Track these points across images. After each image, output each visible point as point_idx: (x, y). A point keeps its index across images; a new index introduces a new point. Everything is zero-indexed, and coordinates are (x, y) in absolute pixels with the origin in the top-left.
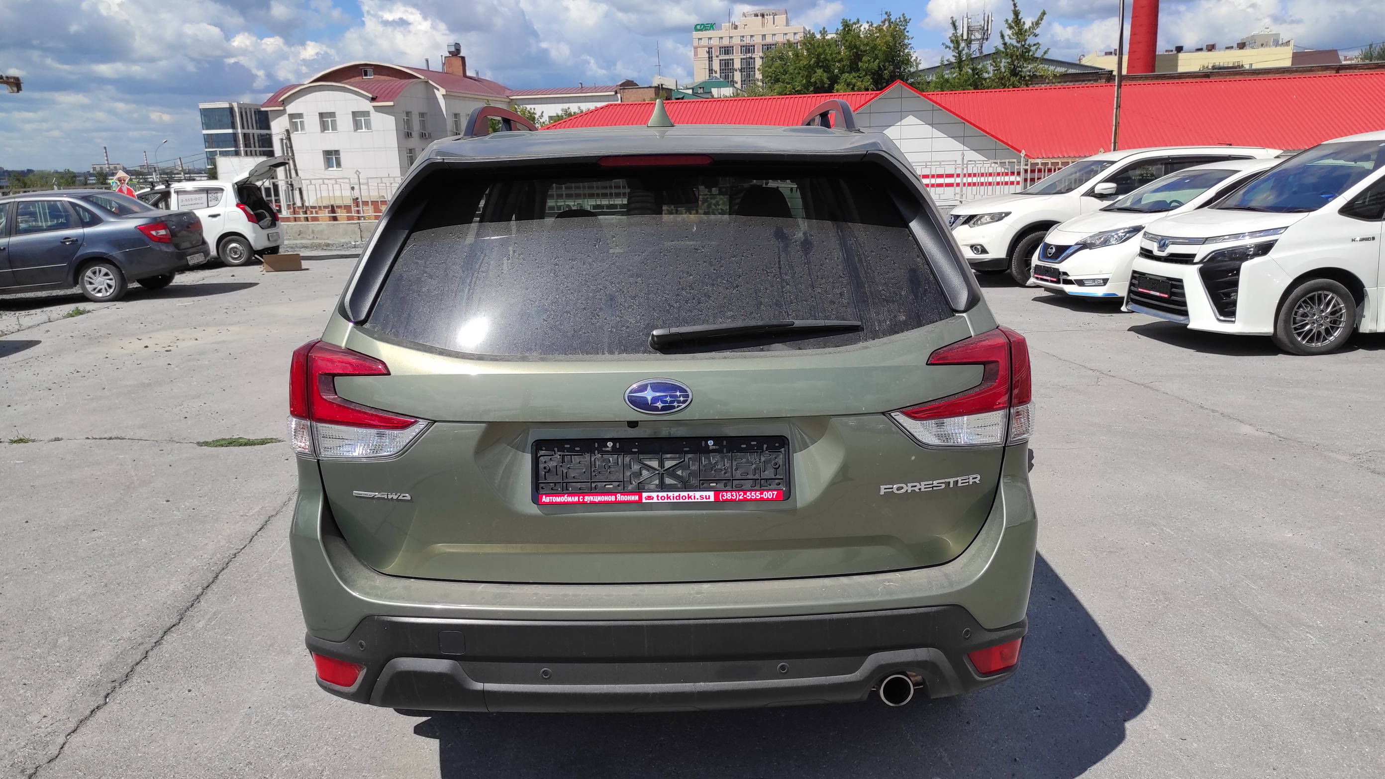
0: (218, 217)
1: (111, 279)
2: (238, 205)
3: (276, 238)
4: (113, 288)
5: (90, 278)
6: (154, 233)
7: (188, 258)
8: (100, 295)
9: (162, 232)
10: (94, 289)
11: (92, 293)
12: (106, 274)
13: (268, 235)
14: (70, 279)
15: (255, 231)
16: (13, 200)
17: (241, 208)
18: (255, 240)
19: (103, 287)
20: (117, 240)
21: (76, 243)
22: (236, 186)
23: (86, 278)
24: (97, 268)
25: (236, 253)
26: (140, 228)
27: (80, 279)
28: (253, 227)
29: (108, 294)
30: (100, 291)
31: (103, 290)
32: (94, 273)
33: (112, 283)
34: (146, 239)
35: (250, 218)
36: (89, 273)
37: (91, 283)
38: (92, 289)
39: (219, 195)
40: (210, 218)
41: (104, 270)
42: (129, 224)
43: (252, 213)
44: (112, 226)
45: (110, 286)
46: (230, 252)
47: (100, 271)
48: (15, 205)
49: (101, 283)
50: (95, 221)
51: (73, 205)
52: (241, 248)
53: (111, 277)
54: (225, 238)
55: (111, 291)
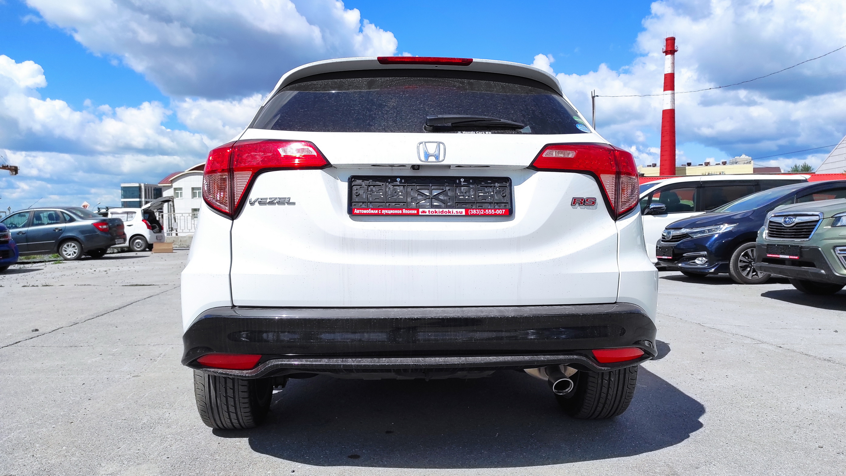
0: (132, 226)
1: (76, 249)
2: (143, 221)
3: (161, 238)
4: (77, 253)
5: (66, 248)
6: (100, 227)
7: (116, 240)
8: (69, 257)
9: (105, 227)
10: (67, 254)
11: (66, 256)
12: (74, 247)
13: (157, 236)
14: (56, 249)
15: (150, 234)
16: (33, 210)
17: (144, 222)
18: (150, 239)
19: (71, 253)
20: (82, 230)
21: (61, 230)
22: (143, 211)
23: (63, 248)
24: (70, 243)
25: (139, 245)
26: (95, 225)
27: (60, 248)
28: (150, 232)
29: (74, 256)
30: (70, 255)
31: (71, 255)
32: (68, 246)
33: (76, 251)
34: (96, 230)
35: (149, 227)
36: (65, 246)
37: (65, 251)
38: (66, 254)
39: (134, 215)
40: (128, 226)
41: (73, 244)
42: (89, 222)
43: (150, 224)
44: (80, 223)
45: (75, 253)
46: (136, 244)
47: (71, 245)
48: (33, 212)
49: (70, 251)
50: (72, 220)
51: (62, 213)
52: (142, 242)
53: (76, 248)
54: (135, 237)
55: (75, 255)
